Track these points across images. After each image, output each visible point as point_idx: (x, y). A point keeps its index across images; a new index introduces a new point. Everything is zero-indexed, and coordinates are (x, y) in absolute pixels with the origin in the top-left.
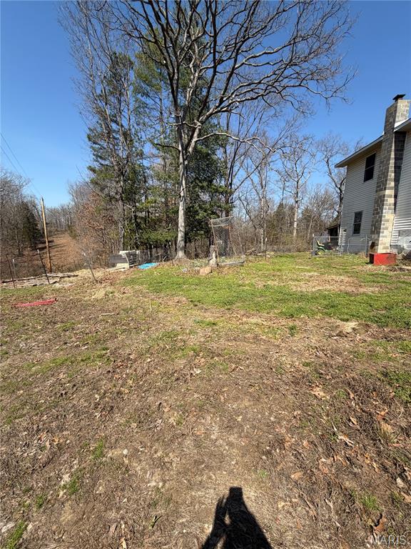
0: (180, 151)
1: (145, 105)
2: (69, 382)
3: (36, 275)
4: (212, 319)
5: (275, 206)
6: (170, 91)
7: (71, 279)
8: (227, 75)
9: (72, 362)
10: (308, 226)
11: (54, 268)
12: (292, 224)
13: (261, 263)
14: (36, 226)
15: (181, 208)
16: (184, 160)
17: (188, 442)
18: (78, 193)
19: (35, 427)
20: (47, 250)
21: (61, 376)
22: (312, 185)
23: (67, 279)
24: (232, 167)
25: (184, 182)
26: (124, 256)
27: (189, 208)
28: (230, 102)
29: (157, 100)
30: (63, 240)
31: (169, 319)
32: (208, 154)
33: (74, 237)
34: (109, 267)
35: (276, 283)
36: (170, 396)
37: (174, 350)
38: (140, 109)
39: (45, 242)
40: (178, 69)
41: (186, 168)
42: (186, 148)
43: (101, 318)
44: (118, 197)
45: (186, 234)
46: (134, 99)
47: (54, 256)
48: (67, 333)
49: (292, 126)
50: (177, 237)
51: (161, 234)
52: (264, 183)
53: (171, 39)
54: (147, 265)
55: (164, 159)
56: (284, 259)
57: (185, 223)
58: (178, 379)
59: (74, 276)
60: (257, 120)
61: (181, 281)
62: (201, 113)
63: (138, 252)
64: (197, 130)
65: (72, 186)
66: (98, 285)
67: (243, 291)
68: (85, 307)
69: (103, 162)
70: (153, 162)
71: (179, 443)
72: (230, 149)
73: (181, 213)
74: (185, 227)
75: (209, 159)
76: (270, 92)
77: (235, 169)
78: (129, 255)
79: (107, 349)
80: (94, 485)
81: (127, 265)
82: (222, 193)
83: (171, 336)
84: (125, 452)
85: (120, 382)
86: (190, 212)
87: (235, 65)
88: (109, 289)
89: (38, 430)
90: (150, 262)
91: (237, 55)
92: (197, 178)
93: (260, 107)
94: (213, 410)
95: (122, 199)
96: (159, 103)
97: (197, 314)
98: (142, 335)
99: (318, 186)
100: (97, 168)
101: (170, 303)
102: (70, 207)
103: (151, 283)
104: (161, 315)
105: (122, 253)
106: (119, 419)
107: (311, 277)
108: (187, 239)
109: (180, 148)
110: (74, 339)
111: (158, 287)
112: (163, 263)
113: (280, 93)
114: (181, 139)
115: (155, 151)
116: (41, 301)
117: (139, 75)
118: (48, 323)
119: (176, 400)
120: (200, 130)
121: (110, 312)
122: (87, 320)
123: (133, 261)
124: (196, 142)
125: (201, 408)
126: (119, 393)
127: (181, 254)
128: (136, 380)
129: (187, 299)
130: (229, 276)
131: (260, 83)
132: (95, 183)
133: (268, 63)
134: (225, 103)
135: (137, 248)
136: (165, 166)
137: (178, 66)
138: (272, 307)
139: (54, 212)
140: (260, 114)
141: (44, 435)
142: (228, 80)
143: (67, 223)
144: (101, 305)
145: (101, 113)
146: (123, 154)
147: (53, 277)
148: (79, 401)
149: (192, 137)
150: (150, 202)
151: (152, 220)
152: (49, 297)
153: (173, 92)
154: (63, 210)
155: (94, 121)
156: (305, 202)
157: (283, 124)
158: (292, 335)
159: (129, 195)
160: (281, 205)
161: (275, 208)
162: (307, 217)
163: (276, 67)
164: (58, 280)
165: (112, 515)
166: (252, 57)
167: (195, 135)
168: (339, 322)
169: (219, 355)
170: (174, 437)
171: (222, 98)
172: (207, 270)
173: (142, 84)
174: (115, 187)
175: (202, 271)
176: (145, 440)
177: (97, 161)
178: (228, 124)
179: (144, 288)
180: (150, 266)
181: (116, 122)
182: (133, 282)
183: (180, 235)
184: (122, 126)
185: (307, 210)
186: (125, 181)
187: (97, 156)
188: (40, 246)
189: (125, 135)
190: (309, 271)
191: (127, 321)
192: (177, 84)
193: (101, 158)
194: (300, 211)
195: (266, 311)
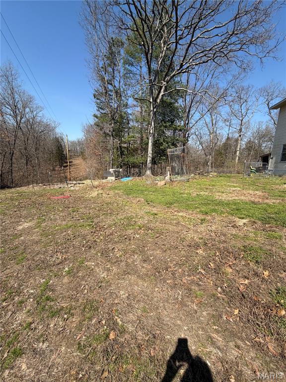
0: (151, 102)
1: (131, 72)
2: (72, 235)
3: (61, 182)
4: (156, 212)
5: (224, 139)
6: (146, 61)
7: (81, 185)
8: (186, 47)
9: (75, 227)
10: (249, 154)
11: (72, 179)
12: (235, 152)
13: (203, 180)
14: (63, 152)
15: (150, 141)
16: (154, 108)
17: (123, 264)
18: (88, 131)
19: (55, 250)
20: (68, 167)
21: (69, 232)
22: (255, 123)
23: (78, 185)
24: (189, 111)
25: (153, 123)
26: (112, 172)
27: (156, 141)
28: (188, 65)
29: (139, 68)
30: (77, 161)
31: (131, 210)
32: (171, 103)
33: (84, 159)
34: (103, 179)
35: (206, 193)
36: (120, 245)
37: (128, 225)
38: (127, 74)
39: (67, 163)
40: (152, 46)
41: (155, 114)
42: (155, 100)
43: (93, 206)
44: (110, 133)
45: (153, 159)
46: (123, 68)
47: (72, 171)
48: (74, 213)
49: (237, 78)
50: (147, 161)
51: (137, 159)
52: (214, 122)
53: (148, 26)
54: (126, 178)
55: (141, 107)
56: (222, 178)
57: (153, 151)
58: (126, 238)
59: (82, 183)
60: (210, 76)
61: (144, 189)
62: (166, 75)
63: (121, 170)
64: (164, 87)
65: (84, 127)
66: (95, 189)
67: (182, 197)
68: (85, 201)
69: (102, 111)
70: (134, 110)
71: (118, 264)
72: (188, 98)
73: (150, 144)
74: (152, 154)
75: (171, 107)
76: (217, 57)
77: (192, 112)
78: (115, 172)
79: (93, 222)
80: (78, 273)
81: (113, 178)
82: (180, 130)
83: (129, 219)
84: (93, 264)
85: (97, 237)
86: (156, 143)
87: (192, 39)
88: (100, 192)
89: (57, 252)
90: (129, 176)
91: (193, 32)
92: (163, 120)
93: (212, 67)
94: (139, 253)
95: (113, 136)
96: (140, 69)
97: (148, 208)
98: (114, 217)
99: (260, 123)
100: (99, 115)
101: (134, 201)
102: (83, 140)
103: (125, 190)
104: (126, 208)
105: (111, 170)
106: (93, 251)
107: (234, 191)
108: (154, 162)
109: (151, 100)
110: (77, 216)
111: (129, 192)
112: (137, 177)
113: (226, 55)
114: (152, 94)
115: (135, 103)
116: (63, 196)
117: (127, 52)
118: (65, 207)
119: (122, 247)
120: (165, 87)
121: (98, 204)
122: (85, 208)
123: (118, 176)
124: (162, 95)
125: (134, 252)
126: (95, 241)
127: (148, 172)
128: (105, 237)
129: (145, 200)
130: (176, 187)
131: (210, 50)
132: (97, 125)
133: (217, 35)
134: (185, 67)
135: (121, 167)
136: (141, 113)
137: (152, 44)
138: (196, 208)
139: (73, 143)
140: (213, 71)
141: (59, 254)
142: (187, 50)
143: (80, 150)
144: (94, 200)
145: (103, 79)
146: (115, 105)
147: (70, 184)
148: (76, 243)
149: (159, 92)
150: (131, 137)
151: (132, 149)
152: (68, 194)
153: (148, 62)
154: (79, 142)
155: (97, 85)
156: (248, 136)
157: (230, 78)
158: (202, 224)
159: (118, 133)
160: (228, 138)
161: (224, 140)
162: (250, 147)
163: (223, 37)
164: (73, 185)
165: (83, 282)
166: (206, 32)
167: (162, 90)
168: (237, 219)
169: (152, 230)
170: (117, 261)
171: (182, 64)
172: (163, 183)
173: (129, 57)
174: (109, 128)
175: (159, 183)
176: (103, 261)
177: (99, 111)
178: (188, 80)
179: (120, 192)
180: (128, 179)
181: (111, 84)
182: (115, 188)
183: (149, 159)
184: (115, 86)
185: (249, 142)
186: (115, 123)
187: (99, 107)
188: (65, 165)
189: (116, 92)
190: (235, 187)
191: (106, 209)
192: (151, 56)
193: (101, 108)
194: (243, 143)
195: (192, 210)
